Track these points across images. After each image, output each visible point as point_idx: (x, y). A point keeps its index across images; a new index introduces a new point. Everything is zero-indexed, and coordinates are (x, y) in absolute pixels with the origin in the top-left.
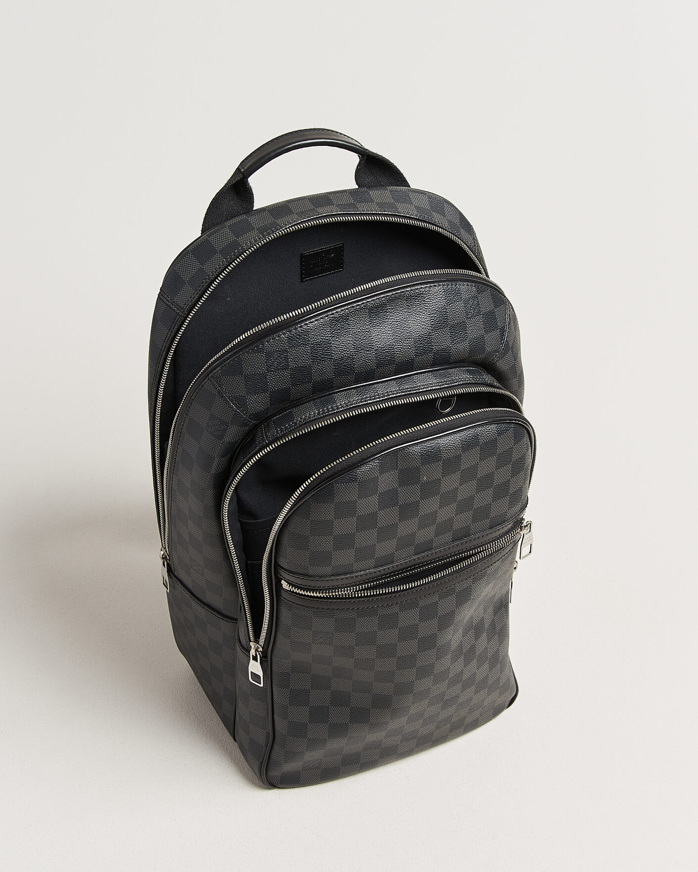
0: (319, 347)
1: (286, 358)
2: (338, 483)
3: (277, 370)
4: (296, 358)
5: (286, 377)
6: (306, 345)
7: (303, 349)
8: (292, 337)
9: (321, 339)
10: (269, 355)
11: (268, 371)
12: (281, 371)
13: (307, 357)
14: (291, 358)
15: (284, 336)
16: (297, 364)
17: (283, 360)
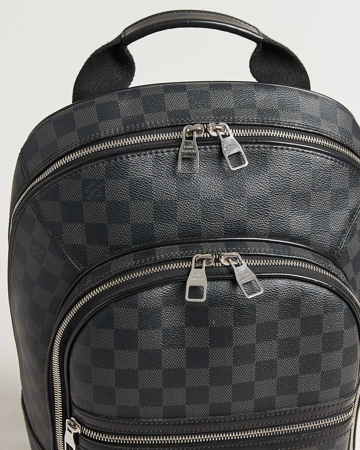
0: (139, 185)
1: (103, 189)
2: (118, 307)
3: (92, 200)
4: (113, 190)
5: (102, 211)
6: (124, 179)
7: (121, 183)
8: (110, 167)
9: (142, 175)
10: (86, 183)
11: (84, 200)
12: (97, 202)
13: (125, 192)
14: (108, 191)
15: (102, 164)
16: (113, 198)
17: (100, 191)
